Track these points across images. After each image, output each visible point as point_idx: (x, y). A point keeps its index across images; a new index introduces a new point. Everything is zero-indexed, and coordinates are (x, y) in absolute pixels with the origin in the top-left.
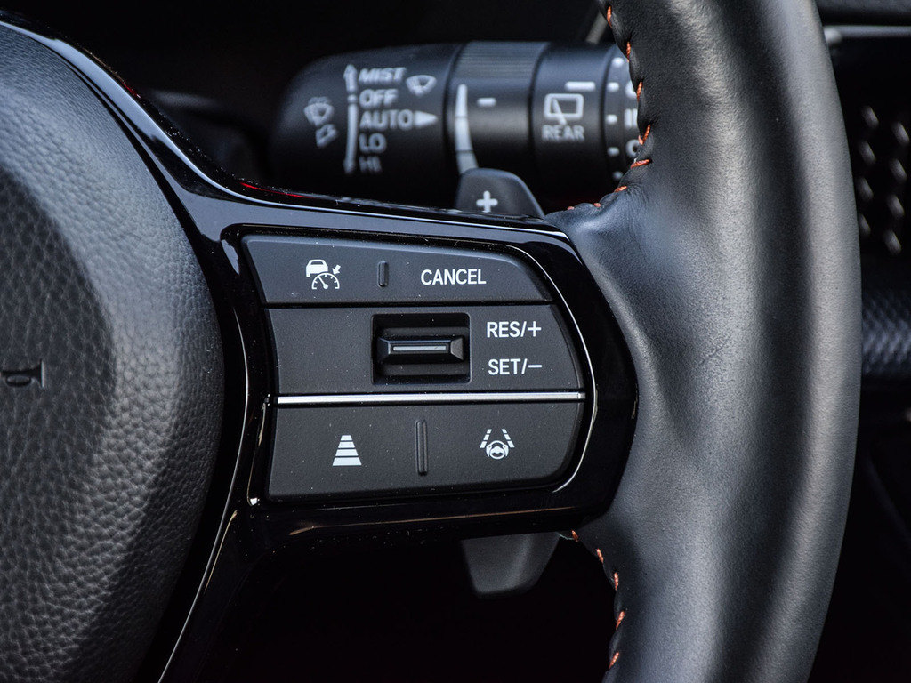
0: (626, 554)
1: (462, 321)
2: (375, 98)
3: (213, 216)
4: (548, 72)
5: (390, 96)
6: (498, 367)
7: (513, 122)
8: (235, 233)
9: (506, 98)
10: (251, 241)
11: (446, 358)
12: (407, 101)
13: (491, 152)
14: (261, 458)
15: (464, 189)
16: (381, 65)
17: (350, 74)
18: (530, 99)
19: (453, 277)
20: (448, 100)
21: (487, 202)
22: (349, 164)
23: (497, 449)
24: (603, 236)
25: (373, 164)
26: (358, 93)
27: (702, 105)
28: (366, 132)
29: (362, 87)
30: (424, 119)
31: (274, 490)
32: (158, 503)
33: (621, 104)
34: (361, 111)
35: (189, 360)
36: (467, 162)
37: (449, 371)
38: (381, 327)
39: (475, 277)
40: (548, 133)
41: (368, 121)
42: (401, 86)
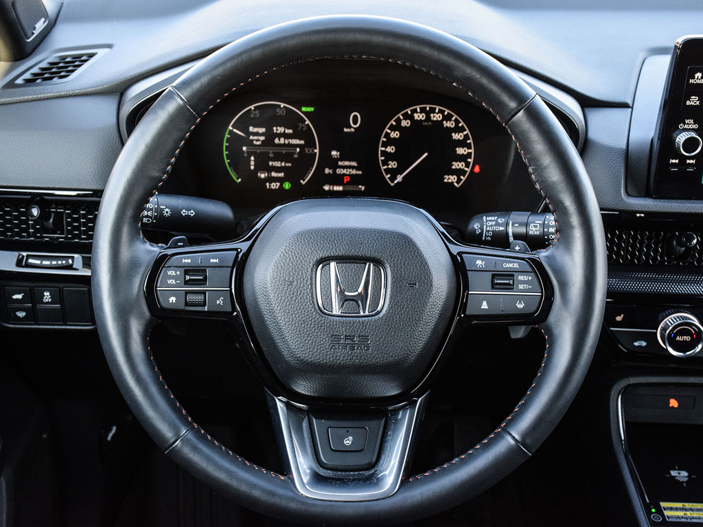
0: (549, 331)
1: (513, 275)
2: (490, 223)
3: (455, 249)
4: (531, 219)
5: (494, 223)
6: (521, 287)
7: (522, 230)
8: (460, 254)
9: (521, 224)
10: (464, 255)
11: (509, 284)
12: (497, 224)
13: (517, 237)
14: (464, 306)
15: (511, 246)
16: (492, 216)
17: (484, 218)
18: (527, 225)
19: (511, 265)
20: (507, 224)
21: (517, 248)
22: (484, 238)
23: (520, 306)
24: (547, 257)
25: (489, 238)
26: (486, 222)
27: (572, 227)
28: (488, 231)
29: (487, 221)
30: (501, 228)
31: (467, 313)
32: (442, 315)
33: (549, 226)
34: (487, 226)
35: (449, 283)
36: (511, 239)
37: (509, 287)
38: (493, 276)
39: (516, 266)
40: (531, 233)
41: (488, 229)
42: (496, 221)
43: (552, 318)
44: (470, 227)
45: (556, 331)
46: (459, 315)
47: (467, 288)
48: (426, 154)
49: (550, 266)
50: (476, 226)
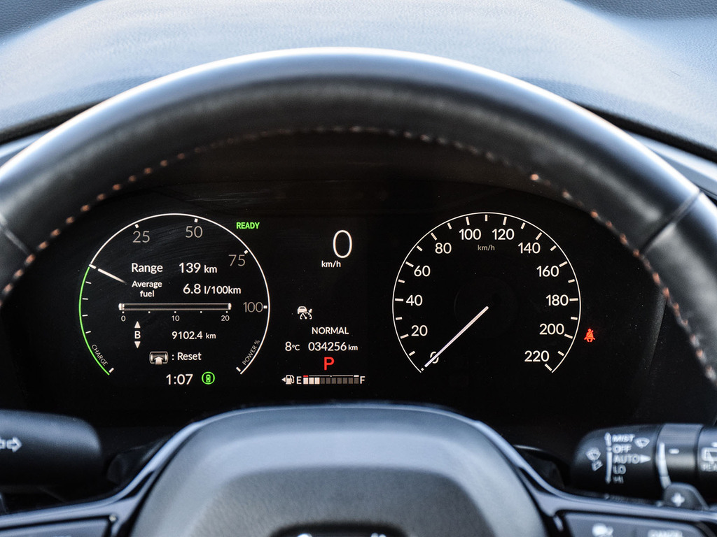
2: (620, 448)
3: (552, 503)
4: (704, 437)
5: (627, 448)
7: (687, 461)
8: (561, 513)
9: (683, 450)
10: (570, 517)
12: (635, 450)
13: (678, 475)
15: (667, 495)
16: (623, 433)
17: (608, 437)
18: (695, 451)
20: (655, 450)
21: (678, 500)
22: (608, 479)
25: (620, 479)
26: (611, 446)
28: (617, 465)
29: (613, 443)
30: (644, 459)
34: (614, 454)
36: (665, 480)
40: (705, 467)
41: (617, 459)
42: (632, 443)
44: (580, 457)
48: (487, 308)
50: (591, 454)
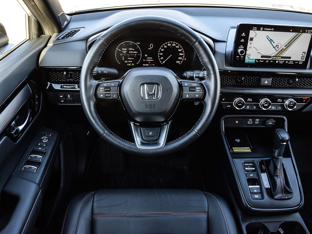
0: (205, 103)
1: (195, 88)
3: (179, 81)
4: (200, 72)
6: (197, 91)
7: (198, 75)
8: (181, 82)
9: (197, 74)
11: (194, 90)
12: (191, 74)
13: (196, 77)
14: (182, 96)
16: (189, 72)
17: (187, 72)
18: (199, 74)
19: (195, 85)
20: (194, 74)
21: (196, 80)
22: (187, 78)
23: (197, 96)
24: (204, 82)
25: (189, 78)
27: (211, 74)
30: (192, 75)
31: (183, 98)
32: (176, 99)
33: (205, 74)
35: (178, 90)
36: (195, 78)
37: (194, 91)
38: (190, 88)
39: (196, 85)
40: (200, 76)
41: (188, 75)
42: (191, 73)
43: (206, 99)
44: (183, 75)
45: (207, 103)
46: (180, 99)
47: (182, 91)
49: (205, 85)
50: (185, 74)
